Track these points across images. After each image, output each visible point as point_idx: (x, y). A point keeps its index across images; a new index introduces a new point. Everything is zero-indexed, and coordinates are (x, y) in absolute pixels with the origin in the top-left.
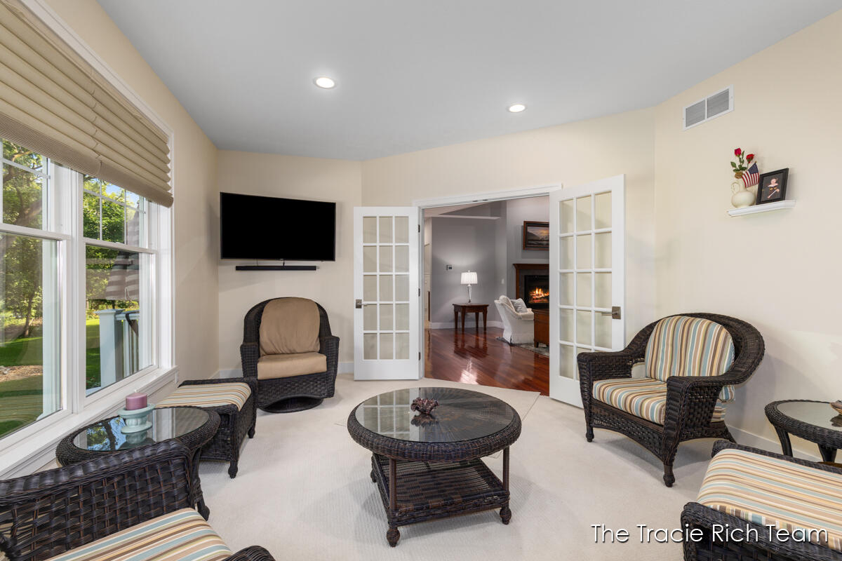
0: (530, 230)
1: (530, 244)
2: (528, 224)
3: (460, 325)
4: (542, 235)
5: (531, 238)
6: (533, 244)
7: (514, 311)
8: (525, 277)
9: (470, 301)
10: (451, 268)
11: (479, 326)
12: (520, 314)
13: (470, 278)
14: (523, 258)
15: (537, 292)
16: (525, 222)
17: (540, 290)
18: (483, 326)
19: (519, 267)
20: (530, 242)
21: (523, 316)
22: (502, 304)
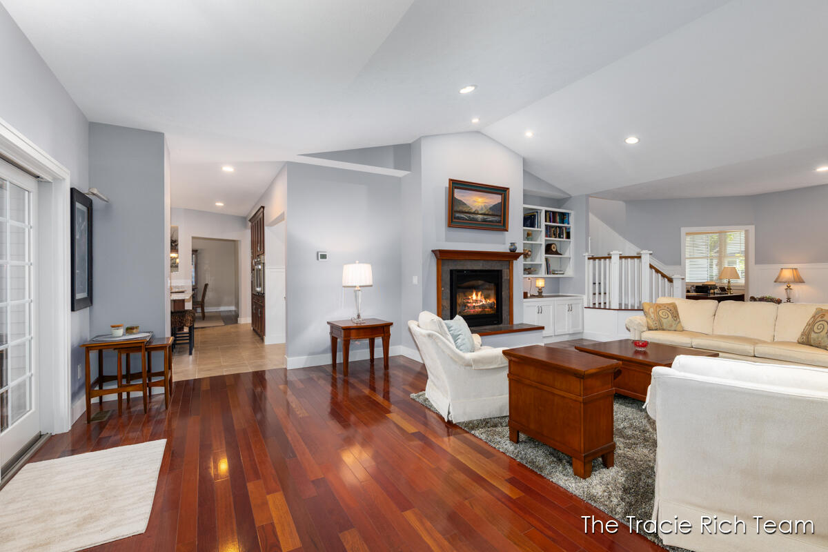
0: (459, 195)
1: (458, 218)
2: (456, 184)
3: (340, 359)
4: (476, 204)
5: (460, 208)
6: (464, 219)
7: (454, 347)
8: (452, 271)
9: (359, 316)
10: (324, 257)
11: (376, 356)
12: (469, 356)
13: (360, 274)
14: (447, 240)
15: (474, 297)
16: (450, 180)
17: (479, 294)
18: (382, 356)
19: (442, 256)
20: (457, 215)
21: (476, 361)
22: (430, 336)
